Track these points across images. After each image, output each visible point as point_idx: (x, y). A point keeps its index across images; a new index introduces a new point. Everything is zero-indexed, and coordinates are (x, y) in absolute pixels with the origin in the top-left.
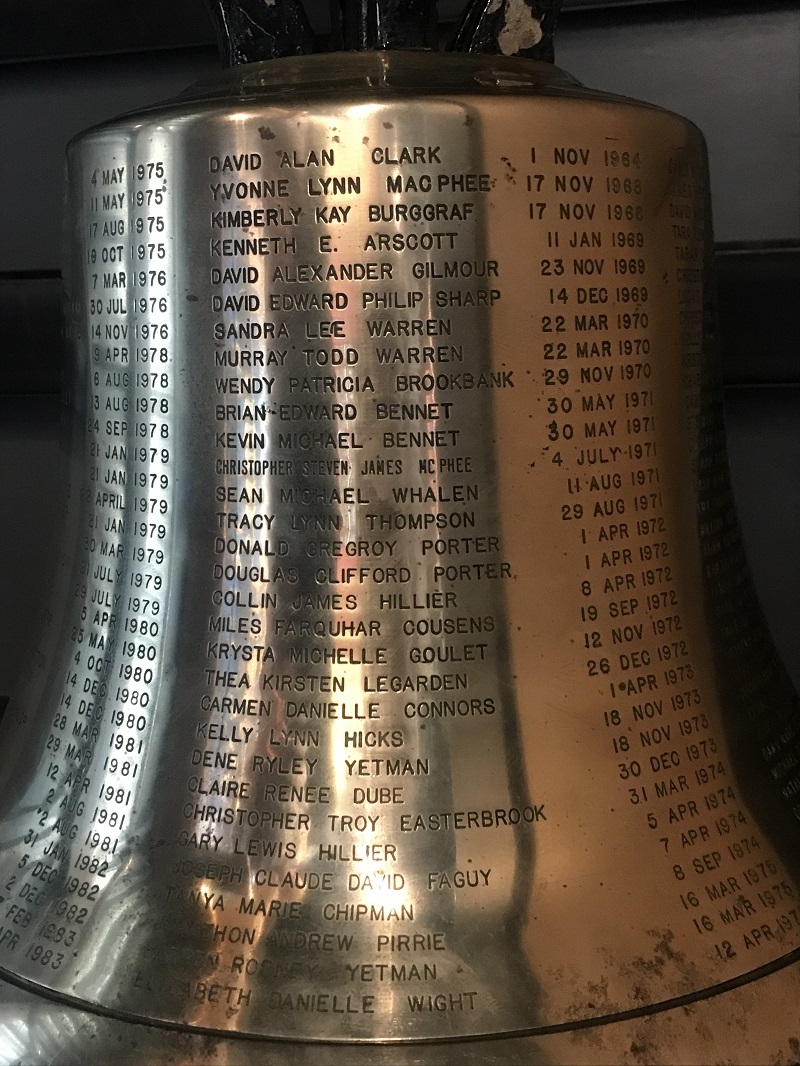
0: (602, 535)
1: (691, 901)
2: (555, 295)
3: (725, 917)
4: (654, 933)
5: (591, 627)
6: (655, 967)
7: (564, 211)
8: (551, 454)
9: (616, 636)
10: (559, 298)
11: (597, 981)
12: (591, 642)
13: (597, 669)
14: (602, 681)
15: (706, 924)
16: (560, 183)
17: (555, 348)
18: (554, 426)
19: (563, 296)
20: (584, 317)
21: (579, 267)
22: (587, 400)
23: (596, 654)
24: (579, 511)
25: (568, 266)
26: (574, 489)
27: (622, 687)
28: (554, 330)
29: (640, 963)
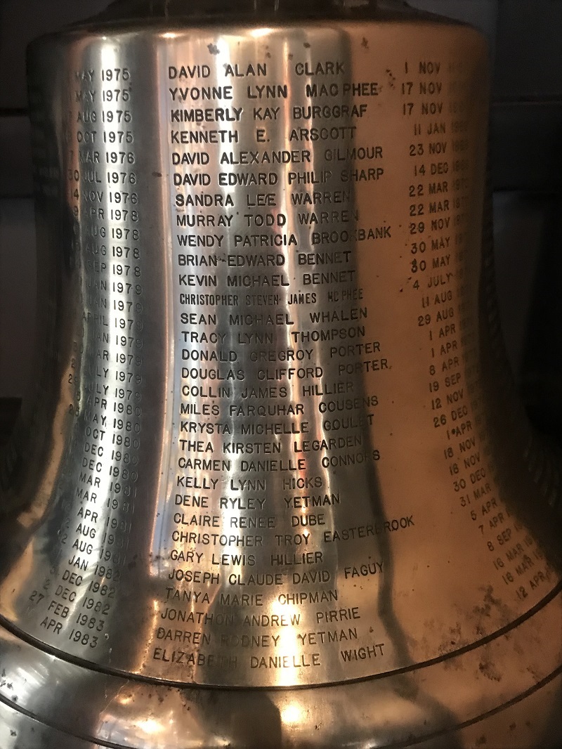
0: (442, 333)
1: (499, 564)
2: (418, 169)
3: (519, 571)
4: (482, 589)
5: (436, 395)
6: (485, 612)
7: (425, 110)
8: (413, 282)
9: (449, 399)
10: (420, 172)
11: (454, 627)
12: (435, 406)
13: (439, 423)
14: (442, 429)
15: (509, 578)
16: (423, 89)
17: (416, 207)
18: (414, 263)
19: (423, 171)
20: (434, 184)
21: (433, 149)
22: (435, 242)
23: (438, 413)
24: (428, 319)
25: (426, 148)
26: (426, 305)
27: (453, 432)
28: (417, 195)
29: (477, 610)
